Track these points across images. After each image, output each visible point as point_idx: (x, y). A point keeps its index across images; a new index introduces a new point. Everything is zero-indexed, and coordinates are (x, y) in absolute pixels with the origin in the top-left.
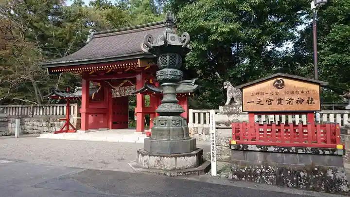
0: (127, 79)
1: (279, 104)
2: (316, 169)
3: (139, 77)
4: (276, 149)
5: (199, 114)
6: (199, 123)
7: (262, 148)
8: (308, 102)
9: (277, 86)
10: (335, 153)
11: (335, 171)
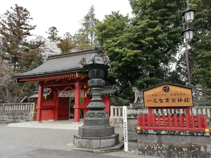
0: (69, 86)
1: (167, 102)
2: (193, 146)
3: (77, 84)
4: (166, 132)
5: (117, 109)
6: (118, 115)
7: (157, 132)
8: (185, 101)
9: (165, 90)
10: (205, 135)
11: (205, 147)
